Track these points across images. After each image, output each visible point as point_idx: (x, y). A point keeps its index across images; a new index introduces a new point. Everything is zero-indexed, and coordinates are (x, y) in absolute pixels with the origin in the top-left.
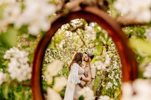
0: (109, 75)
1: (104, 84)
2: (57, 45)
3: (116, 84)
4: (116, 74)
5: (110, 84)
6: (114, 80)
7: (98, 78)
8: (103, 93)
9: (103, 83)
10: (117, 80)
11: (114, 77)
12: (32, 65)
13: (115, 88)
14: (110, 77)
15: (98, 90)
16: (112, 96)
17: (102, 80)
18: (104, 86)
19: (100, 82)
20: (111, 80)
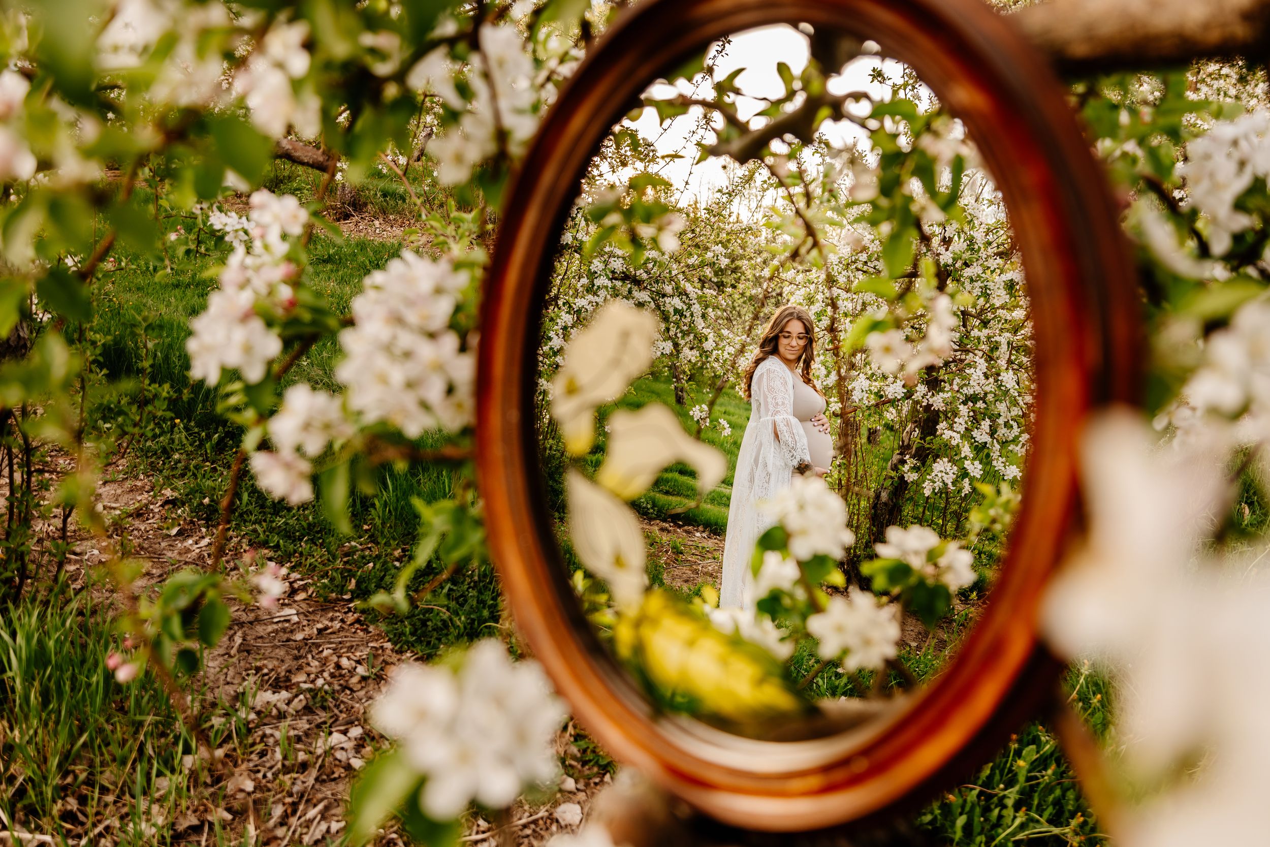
0: (942, 426)
1: (915, 469)
2: (646, 231)
3: (975, 469)
4: (976, 420)
5: (943, 470)
6: (966, 450)
7: (887, 441)
8: (908, 510)
9: (911, 462)
10: (980, 450)
11: (967, 434)
12: (474, 340)
13: (967, 489)
14: (948, 434)
15: (884, 496)
16: (950, 527)
17: (904, 448)
18: (911, 477)
19: (896, 458)
20: (949, 452)
